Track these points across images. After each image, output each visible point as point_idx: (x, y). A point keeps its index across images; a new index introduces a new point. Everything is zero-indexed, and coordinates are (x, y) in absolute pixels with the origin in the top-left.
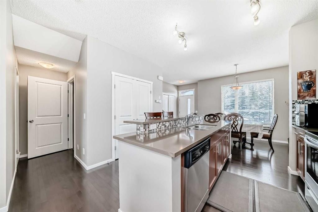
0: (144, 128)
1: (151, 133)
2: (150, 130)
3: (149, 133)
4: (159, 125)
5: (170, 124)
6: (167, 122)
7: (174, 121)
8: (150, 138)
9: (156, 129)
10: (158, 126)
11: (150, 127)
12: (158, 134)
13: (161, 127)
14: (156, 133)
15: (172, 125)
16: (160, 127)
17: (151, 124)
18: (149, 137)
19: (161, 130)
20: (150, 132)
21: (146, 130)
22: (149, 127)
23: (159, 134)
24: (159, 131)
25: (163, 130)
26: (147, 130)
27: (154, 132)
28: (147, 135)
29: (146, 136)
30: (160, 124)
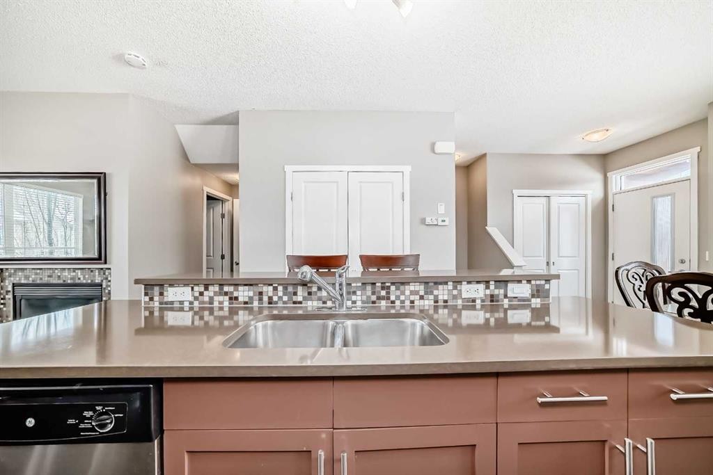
0: (146, 294)
1: (172, 309)
2: (166, 299)
3: (161, 309)
4: (206, 293)
5: (261, 293)
6: (241, 288)
7: (280, 288)
8: (167, 322)
9: (191, 303)
10: (201, 294)
11: (165, 293)
12: (201, 318)
13: (211, 299)
14: (191, 313)
15: (270, 298)
16: (206, 299)
17: (171, 285)
18: (162, 318)
19: (212, 308)
20: (167, 306)
21: (151, 299)
22: (161, 294)
23: (206, 318)
24: (202, 309)
25: (221, 309)
26: (156, 298)
27: (181, 309)
28: (156, 314)
29: (152, 313)
30: (206, 289)
